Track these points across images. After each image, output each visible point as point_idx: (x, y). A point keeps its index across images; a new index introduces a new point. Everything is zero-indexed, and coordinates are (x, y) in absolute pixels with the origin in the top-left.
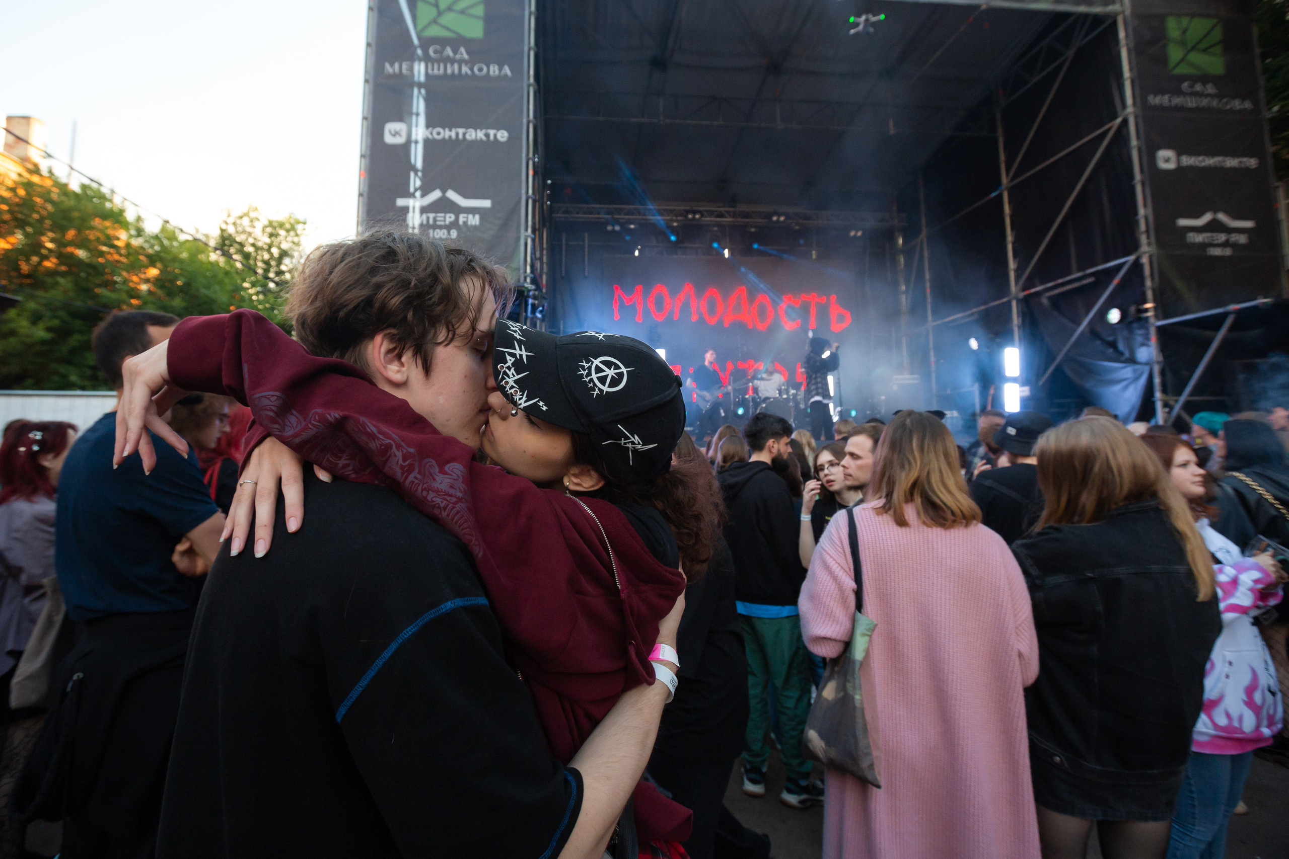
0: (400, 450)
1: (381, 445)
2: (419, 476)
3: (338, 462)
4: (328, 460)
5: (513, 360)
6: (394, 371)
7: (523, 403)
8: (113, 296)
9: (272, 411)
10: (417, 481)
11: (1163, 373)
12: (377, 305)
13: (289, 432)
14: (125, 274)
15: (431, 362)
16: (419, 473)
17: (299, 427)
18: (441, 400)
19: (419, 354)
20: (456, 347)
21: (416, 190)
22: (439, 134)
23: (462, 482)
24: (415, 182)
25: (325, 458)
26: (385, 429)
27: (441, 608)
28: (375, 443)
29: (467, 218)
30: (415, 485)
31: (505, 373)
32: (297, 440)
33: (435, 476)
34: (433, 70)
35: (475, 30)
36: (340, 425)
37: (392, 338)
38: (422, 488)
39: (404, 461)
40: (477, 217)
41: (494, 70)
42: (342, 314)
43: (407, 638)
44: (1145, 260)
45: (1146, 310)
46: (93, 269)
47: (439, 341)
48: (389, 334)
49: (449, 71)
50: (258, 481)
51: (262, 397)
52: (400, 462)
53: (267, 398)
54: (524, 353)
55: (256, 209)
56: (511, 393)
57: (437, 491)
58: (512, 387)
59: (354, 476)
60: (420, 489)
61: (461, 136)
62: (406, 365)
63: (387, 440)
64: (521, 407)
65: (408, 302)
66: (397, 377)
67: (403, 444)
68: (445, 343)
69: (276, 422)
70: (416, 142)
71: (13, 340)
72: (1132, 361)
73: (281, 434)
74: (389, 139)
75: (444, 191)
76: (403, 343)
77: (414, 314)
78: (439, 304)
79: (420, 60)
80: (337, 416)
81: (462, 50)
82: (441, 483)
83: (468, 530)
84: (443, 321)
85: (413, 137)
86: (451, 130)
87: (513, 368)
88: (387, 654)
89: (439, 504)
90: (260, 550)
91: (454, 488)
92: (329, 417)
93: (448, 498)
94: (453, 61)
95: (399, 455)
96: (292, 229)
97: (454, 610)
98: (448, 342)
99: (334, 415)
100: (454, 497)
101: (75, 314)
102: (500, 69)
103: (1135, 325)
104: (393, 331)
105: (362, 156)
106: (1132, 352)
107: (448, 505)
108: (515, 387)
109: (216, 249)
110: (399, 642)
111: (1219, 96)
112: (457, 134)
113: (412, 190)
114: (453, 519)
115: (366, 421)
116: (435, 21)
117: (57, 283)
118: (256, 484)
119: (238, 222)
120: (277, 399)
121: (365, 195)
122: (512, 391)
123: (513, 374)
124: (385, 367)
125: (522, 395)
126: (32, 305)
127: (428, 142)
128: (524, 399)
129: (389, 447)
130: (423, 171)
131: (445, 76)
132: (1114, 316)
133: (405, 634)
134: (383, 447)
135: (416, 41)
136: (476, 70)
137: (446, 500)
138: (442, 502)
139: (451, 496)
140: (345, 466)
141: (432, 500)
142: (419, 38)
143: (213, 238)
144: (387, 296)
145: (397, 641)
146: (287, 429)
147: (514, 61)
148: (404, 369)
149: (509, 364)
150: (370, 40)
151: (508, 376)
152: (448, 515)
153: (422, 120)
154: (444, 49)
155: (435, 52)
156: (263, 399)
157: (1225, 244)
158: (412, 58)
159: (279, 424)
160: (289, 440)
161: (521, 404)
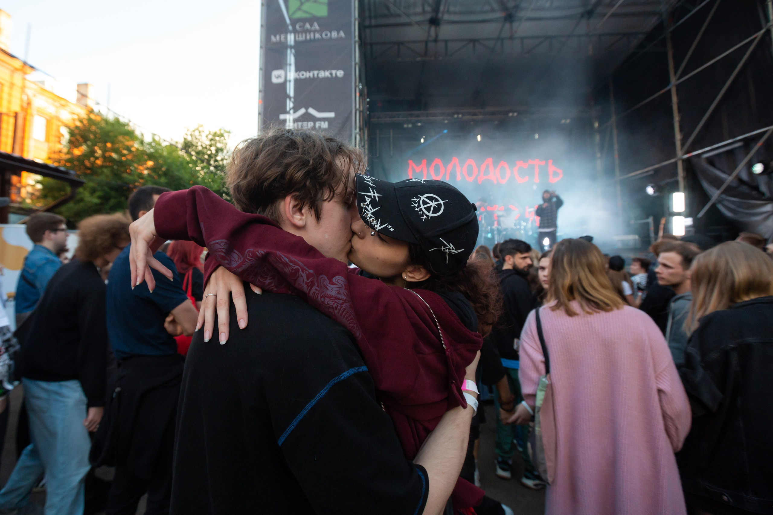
0: (304, 273)
1: (292, 270)
2: (317, 288)
3: (265, 281)
4: (259, 281)
5: (370, 199)
6: (298, 219)
7: (378, 227)
8: (130, 178)
9: (223, 252)
10: (317, 292)
12: (288, 177)
13: (234, 265)
14: (136, 165)
15: (321, 213)
16: (318, 286)
17: (240, 261)
18: (327, 236)
19: (313, 208)
20: (335, 202)
21: (290, 109)
22: (303, 75)
23: (345, 289)
24: (290, 104)
25: (257, 280)
26: (293, 258)
27: (341, 376)
28: (288, 269)
30: (316, 295)
31: (366, 208)
32: (240, 270)
33: (327, 287)
34: (299, 37)
35: (322, 11)
36: (265, 258)
37: (296, 198)
38: (321, 296)
39: (308, 279)
41: (334, 34)
42: (265, 184)
43: (322, 397)
46: (120, 163)
47: (325, 199)
48: (295, 195)
49: (308, 37)
50: (217, 294)
51: (215, 243)
52: (306, 280)
53: (219, 244)
54: (376, 195)
55: (202, 126)
56: (370, 221)
57: (330, 297)
58: (371, 217)
59: (275, 289)
60: (319, 297)
61: (316, 76)
62: (305, 215)
63: (296, 266)
64: (377, 229)
65: (307, 175)
66: (300, 223)
67: (305, 267)
68: (328, 200)
69: (226, 259)
70: (290, 81)
71: (82, 204)
72: (772, 199)
73: (229, 266)
74: (275, 80)
75: (307, 109)
76: (303, 201)
77: (311, 182)
78: (325, 174)
79: (291, 32)
80: (262, 252)
81: (316, 24)
82: (331, 291)
83: (352, 320)
84: (327, 185)
85: (288, 78)
86: (310, 72)
87: (370, 205)
88: (309, 407)
89: (332, 305)
90: (223, 339)
91: (340, 294)
92: (257, 253)
93: (338, 301)
94: (310, 31)
95: (304, 275)
96: (222, 135)
97: (349, 378)
98: (330, 199)
99: (261, 252)
100: (341, 300)
101: (112, 188)
102: (338, 33)
104: (297, 194)
105: (260, 91)
107: (338, 306)
108: (372, 217)
109: (182, 149)
110: (317, 400)
113: (288, 109)
114: (341, 315)
115: (281, 254)
116: (299, 9)
117: (103, 172)
118: (216, 296)
119: (193, 133)
120: (224, 245)
121: (262, 114)
122: (371, 220)
123: (370, 209)
124: (293, 217)
125: (377, 222)
126: (91, 184)
127: (297, 81)
128: (379, 224)
129: (297, 270)
130: (295, 97)
131: (306, 41)
132: (758, 168)
133: (320, 395)
134: (293, 271)
135: (288, 21)
136: (324, 35)
137: (336, 302)
138: (334, 304)
139: (339, 299)
140: (270, 283)
141: (328, 303)
142: (290, 19)
143: (180, 143)
144: (294, 172)
145: (315, 399)
146: (233, 263)
147: (346, 28)
148: (304, 217)
149: (368, 202)
150: (263, 23)
151: (368, 211)
152: (338, 312)
153: (293, 68)
154: (304, 24)
155: (300, 27)
156: (216, 245)
158: (286, 32)
159: (228, 260)
160: (235, 270)
161: (377, 228)
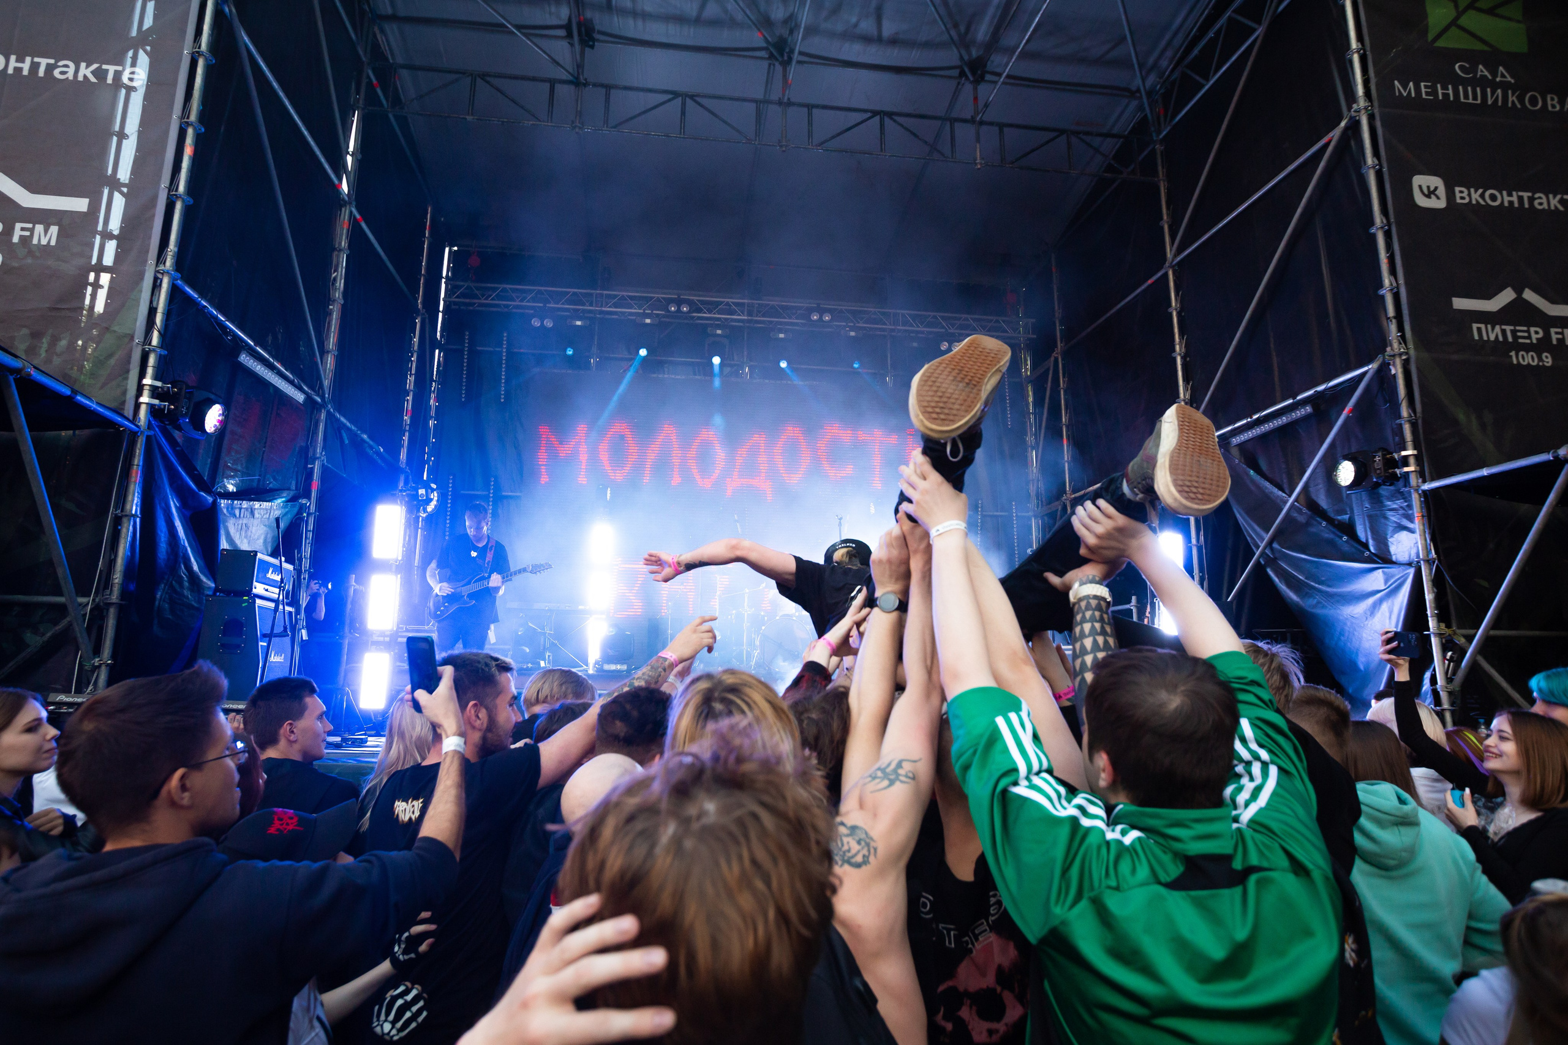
11: (1438, 582)
29: (32, 230)
40: (54, 230)
44: (1397, 370)
45: (1405, 461)
72: (1384, 559)
103: (1384, 491)
106: (1383, 543)
111: (1521, 88)
112: (35, 67)
132: (1346, 473)
157: (1539, 347)
